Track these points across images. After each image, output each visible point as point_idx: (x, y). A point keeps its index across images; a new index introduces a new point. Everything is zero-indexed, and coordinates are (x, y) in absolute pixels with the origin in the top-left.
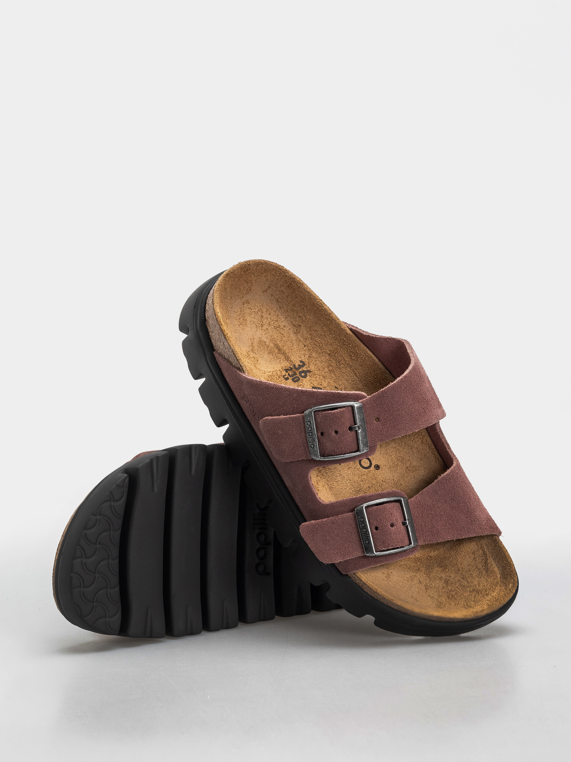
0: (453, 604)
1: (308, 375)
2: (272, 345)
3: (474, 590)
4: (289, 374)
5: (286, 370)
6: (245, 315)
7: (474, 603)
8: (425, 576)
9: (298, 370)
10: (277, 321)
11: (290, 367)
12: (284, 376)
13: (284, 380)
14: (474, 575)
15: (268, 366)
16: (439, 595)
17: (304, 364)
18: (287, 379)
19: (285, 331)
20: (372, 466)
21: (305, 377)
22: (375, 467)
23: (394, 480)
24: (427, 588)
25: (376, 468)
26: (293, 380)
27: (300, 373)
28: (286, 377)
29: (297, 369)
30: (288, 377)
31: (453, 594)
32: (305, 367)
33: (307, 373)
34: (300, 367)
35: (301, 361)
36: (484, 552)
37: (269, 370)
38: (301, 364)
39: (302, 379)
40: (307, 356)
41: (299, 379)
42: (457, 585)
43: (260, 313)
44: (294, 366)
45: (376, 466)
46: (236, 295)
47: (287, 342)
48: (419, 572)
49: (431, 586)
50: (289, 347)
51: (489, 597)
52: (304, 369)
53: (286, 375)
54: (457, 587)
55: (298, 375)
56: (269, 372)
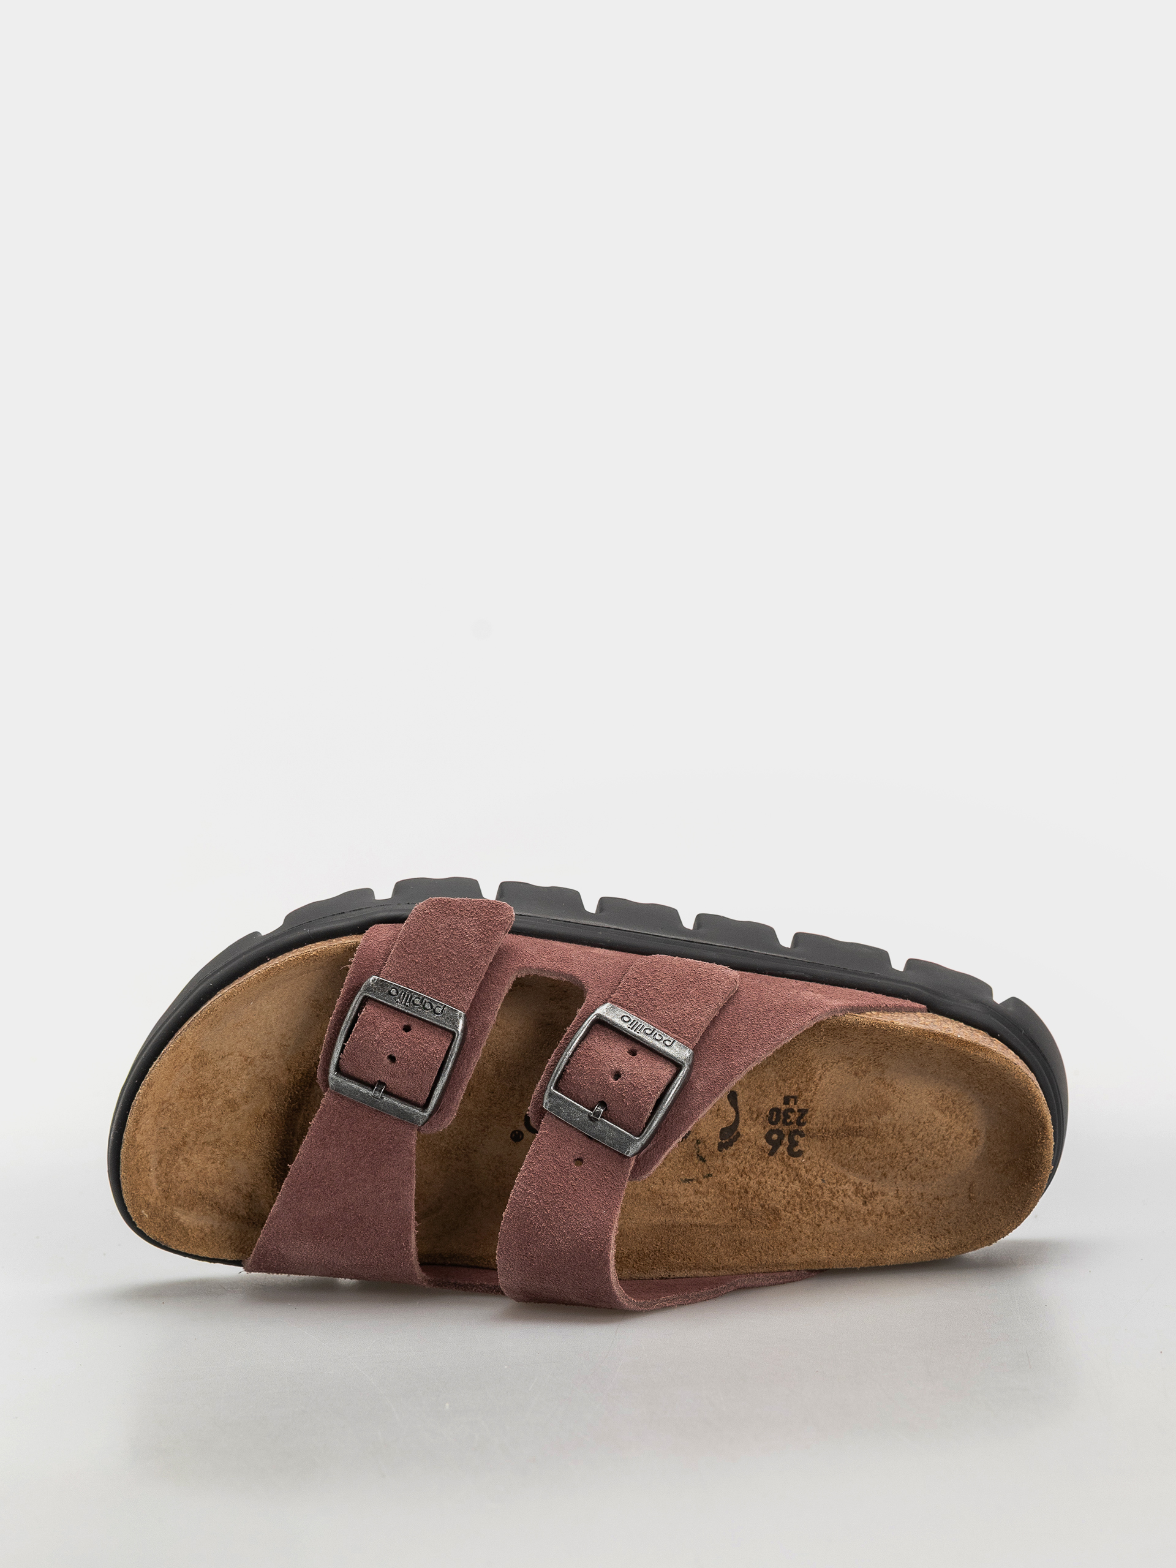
0: (187, 1086)
1: (767, 1144)
2: (867, 1124)
3: (185, 1143)
4: (792, 1111)
5: (803, 1112)
6: (954, 1117)
7: (163, 1126)
8: (271, 1074)
9: (790, 1134)
10: (906, 1168)
11: (804, 1124)
12: (795, 1098)
13: (787, 1094)
14: (210, 1166)
15: (833, 1086)
16: (220, 1071)
17: (793, 1154)
18: (787, 1100)
19: (875, 1168)
20: (525, 1130)
21: (768, 1137)
22: (521, 1133)
23: (475, 1151)
24: (246, 1060)
25: (517, 1132)
26: (778, 1110)
27: (779, 1132)
28: (792, 1103)
29: (792, 1134)
30: (788, 1104)
31: (205, 1100)
32: (786, 1152)
33: (771, 1147)
34: (793, 1144)
35: (800, 1153)
36: (239, 1217)
37: (823, 1081)
38: (796, 1150)
39: (768, 1129)
40: (803, 1172)
41: (772, 1123)
42: (214, 1121)
43: (939, 1148)
44: (802, 1135)
45: (521, 1137)
46: (1000, 1128)
47: (854, 1156)
48: (285, 1067)
49: (246, 1072)
50: (842, 1154)
51: (153, 1160)
52: (782, 1149)
53: (795, 1104)
54: (210, 1117)
55: (779, 1126)
56: (820, 1078)
